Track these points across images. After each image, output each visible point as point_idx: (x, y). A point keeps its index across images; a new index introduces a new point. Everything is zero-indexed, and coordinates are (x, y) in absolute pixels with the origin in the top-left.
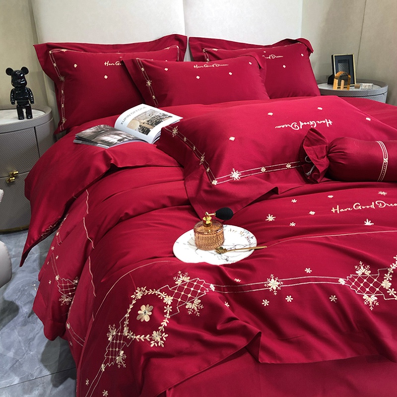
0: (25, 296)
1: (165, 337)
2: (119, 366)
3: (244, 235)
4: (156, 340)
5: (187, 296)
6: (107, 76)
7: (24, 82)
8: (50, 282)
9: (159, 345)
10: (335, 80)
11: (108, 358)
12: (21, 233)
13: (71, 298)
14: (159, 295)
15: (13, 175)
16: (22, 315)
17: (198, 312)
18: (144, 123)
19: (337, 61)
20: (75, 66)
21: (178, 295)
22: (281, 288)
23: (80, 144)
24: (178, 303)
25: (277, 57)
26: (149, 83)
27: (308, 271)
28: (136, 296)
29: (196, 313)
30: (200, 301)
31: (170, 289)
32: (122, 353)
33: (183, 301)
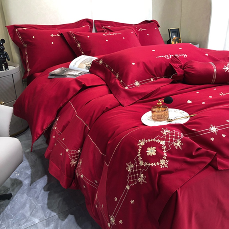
0: (23, 175)
1: (167, 162)
2: (141, 183)
3: (177, 112)
4: (163, 164)
5: (173, 140)
6: (53, 42)
7: (3, 48)
8: (61, 154)
9: (165, 167)
10: (172, 42)
11: (130, 182)
13: (77, 162)
14: (156, 141)
16: (26, 185)
17: (181, 147)
18: (88, 65)
19: (171, 32)
20: (34, 37)
21: (167, 140)
22: (218, 130)
23: (53, 78)
24: (169, 144)
25: (144, 30)
26: (79, 45)
27: (228, 121)
28: (140, 144)
29: (180, 148)
30: (180, 141)
31: (161, 137)
32: (142, 175)
33: (171, 142)
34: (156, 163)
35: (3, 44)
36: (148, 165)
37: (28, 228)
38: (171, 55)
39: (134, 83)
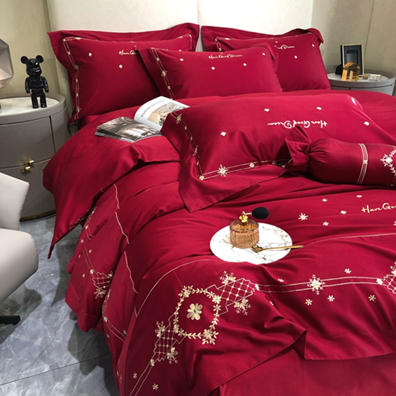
0: (46, 285)
1: (216, 335)
2: (170, 362)
3: (277, 234)
4: (207, 338)
5: (235, 296)
6: (122, 65)
7: (39, 71)
8: (84, 276)
9: (211, 342)
10: (344, 70)
11: (157, 354)
12: (34, 222)
13: (105, 291)
14: (207, 294)
15: (29, 164)
16: (45, 304)
17: (246, 311)
19: (346, 51)
20: (90, 54)
21: (225, 295)
22: (323, 288)
23: (102, 137)
24: (226, 302)
25: (289, 47)
26: (164, 73)
27: (348, 271)
28: (183, 294)
29: (244, 312)
30: (247, 301)
31: (218, 289)
32: (173, 349)
33: (231, 301)
34: (197, 334)
35: (40, 64)
36: (184, 334)
37: (30, 378)
38: (295, 121)
39: (218, 169)
